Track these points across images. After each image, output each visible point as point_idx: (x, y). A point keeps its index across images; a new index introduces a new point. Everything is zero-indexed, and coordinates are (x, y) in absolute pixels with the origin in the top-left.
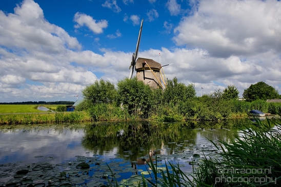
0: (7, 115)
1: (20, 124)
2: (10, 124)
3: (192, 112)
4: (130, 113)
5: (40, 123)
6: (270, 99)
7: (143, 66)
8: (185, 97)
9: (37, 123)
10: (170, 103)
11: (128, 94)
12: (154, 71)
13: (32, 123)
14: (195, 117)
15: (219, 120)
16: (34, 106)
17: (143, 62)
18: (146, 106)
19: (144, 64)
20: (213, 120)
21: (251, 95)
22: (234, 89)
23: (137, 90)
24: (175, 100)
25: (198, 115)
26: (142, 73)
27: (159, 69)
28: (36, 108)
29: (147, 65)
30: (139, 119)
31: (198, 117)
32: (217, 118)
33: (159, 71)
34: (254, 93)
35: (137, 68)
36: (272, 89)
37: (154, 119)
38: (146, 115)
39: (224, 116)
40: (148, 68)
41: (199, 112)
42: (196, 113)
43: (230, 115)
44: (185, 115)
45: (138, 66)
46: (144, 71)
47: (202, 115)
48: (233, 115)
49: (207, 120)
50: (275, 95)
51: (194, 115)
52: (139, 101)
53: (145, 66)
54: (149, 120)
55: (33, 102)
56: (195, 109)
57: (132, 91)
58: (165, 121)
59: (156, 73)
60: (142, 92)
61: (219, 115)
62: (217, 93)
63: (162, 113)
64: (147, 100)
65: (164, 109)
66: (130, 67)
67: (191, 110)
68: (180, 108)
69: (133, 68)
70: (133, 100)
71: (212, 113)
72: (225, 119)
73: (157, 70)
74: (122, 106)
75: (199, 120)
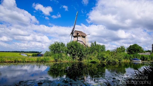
0: (13, 58)
1: (20, 62)
2: (15, 62)
3: (103, 59)
4: (73, 58)
5: (29, 62)
6: (140, 53)
7: (77, 35)
8: (100, 51)
9: (28, 62)
10: (93, 54)
11: (73, 49)
12: (83, 37)
13: (25, 62)
14: (105, 61)
15: (117, 62)
16: (19, 53)
17: (77, 32)
18: (81, 55)
19: (78, 34)
20: (114, 63)
21: (130, 51)
22: (124, 47)
23: (77, 47)
24: (95, 52)
25: (106, 60)
26: (76, 38)
27: (85, 36)
28: (20, 54)
29: (79, 34)
30: (77, 61)
31: (106, 61)
32: (116, 61)
33: (85, 37)
34: (132, 50)
35: (74, 36)
36: (140, 48)
37: (85, 61)
38: (81, 59)
39: (120, 61)
40: (79, 36)
41: (107, 59)
42: (106, 59)
43: (122, 60)
44: (100, 60)
45: (74, 35)
46: (77, 37)
47: (109, 60)
48: (123, 61)
49: (111, 63)
50: (142, 51)
51: (104, 60)
52: (78, 52)
53: (78, 35)
54: (82, 62)
55: (18, 51)
56: (105, 57)
57: (75, 47)
58: (90, 63)
59: (84, 38)
60: (80, 48)
61: (117, 60)
62: (116, 49)
63: (89, 58)
64: (81, 52)
65: (90, 57)
66: (71, 35)
67: (103, 57)
68: (98, 56)
69: (72, 35)
70: (75, 52)
71: (114, 60)
72: (120, 63)
73: (84, 37)
74: (68, 55)
75: (107, 62)
